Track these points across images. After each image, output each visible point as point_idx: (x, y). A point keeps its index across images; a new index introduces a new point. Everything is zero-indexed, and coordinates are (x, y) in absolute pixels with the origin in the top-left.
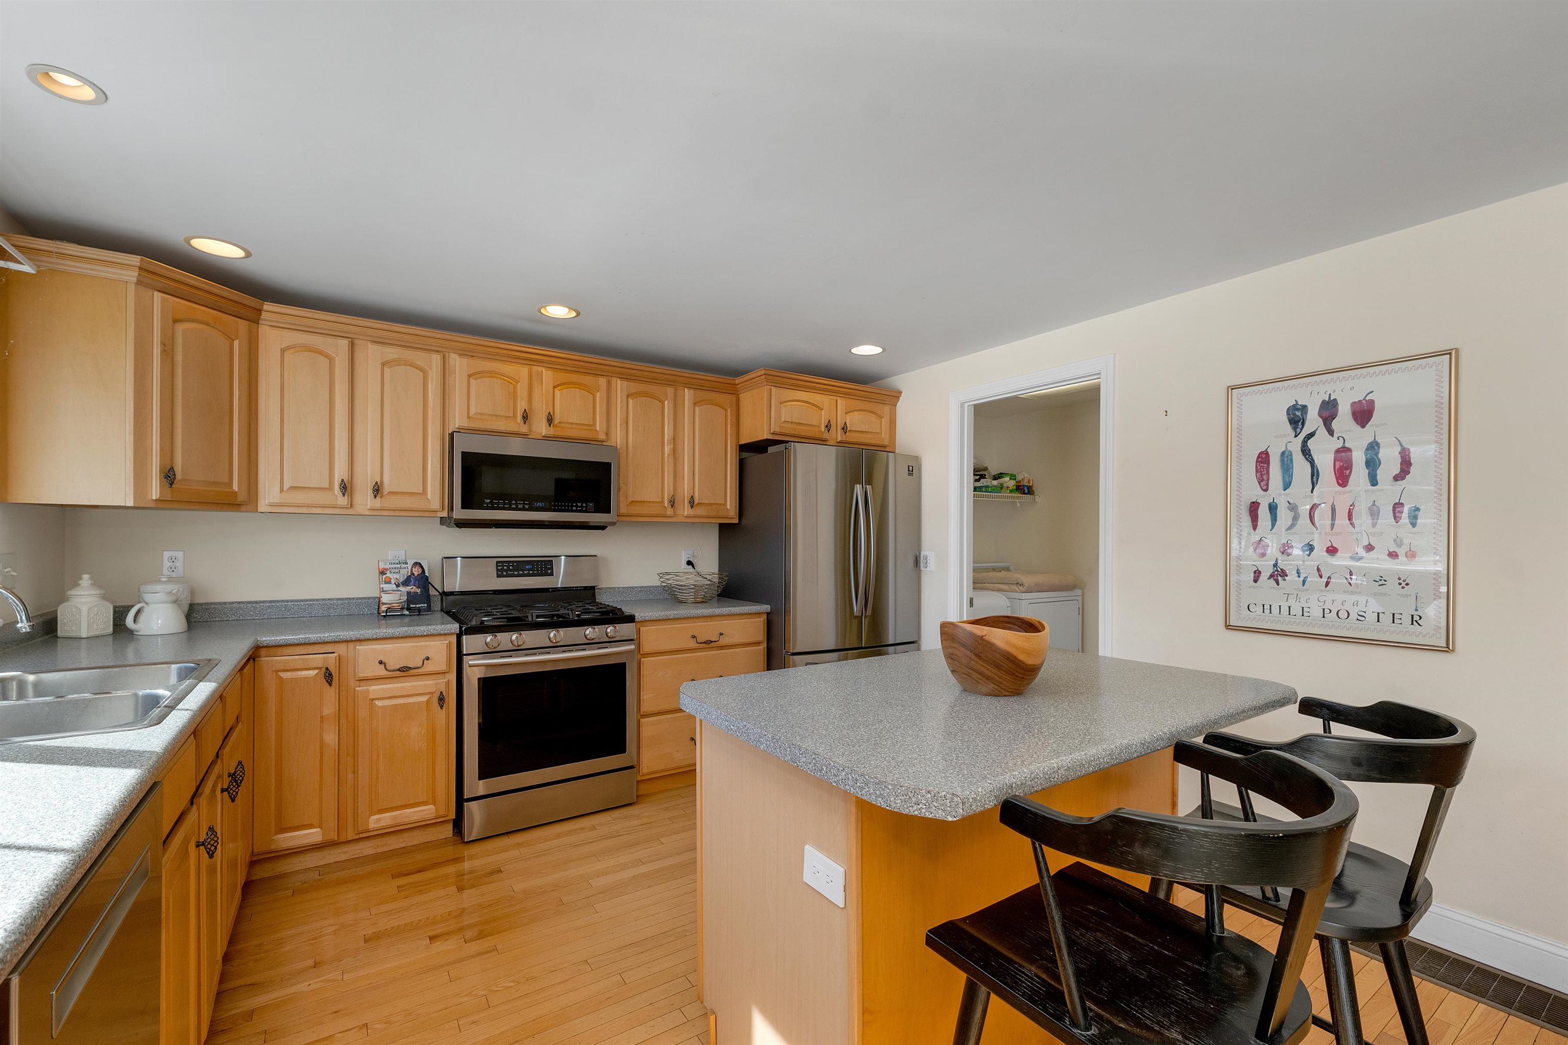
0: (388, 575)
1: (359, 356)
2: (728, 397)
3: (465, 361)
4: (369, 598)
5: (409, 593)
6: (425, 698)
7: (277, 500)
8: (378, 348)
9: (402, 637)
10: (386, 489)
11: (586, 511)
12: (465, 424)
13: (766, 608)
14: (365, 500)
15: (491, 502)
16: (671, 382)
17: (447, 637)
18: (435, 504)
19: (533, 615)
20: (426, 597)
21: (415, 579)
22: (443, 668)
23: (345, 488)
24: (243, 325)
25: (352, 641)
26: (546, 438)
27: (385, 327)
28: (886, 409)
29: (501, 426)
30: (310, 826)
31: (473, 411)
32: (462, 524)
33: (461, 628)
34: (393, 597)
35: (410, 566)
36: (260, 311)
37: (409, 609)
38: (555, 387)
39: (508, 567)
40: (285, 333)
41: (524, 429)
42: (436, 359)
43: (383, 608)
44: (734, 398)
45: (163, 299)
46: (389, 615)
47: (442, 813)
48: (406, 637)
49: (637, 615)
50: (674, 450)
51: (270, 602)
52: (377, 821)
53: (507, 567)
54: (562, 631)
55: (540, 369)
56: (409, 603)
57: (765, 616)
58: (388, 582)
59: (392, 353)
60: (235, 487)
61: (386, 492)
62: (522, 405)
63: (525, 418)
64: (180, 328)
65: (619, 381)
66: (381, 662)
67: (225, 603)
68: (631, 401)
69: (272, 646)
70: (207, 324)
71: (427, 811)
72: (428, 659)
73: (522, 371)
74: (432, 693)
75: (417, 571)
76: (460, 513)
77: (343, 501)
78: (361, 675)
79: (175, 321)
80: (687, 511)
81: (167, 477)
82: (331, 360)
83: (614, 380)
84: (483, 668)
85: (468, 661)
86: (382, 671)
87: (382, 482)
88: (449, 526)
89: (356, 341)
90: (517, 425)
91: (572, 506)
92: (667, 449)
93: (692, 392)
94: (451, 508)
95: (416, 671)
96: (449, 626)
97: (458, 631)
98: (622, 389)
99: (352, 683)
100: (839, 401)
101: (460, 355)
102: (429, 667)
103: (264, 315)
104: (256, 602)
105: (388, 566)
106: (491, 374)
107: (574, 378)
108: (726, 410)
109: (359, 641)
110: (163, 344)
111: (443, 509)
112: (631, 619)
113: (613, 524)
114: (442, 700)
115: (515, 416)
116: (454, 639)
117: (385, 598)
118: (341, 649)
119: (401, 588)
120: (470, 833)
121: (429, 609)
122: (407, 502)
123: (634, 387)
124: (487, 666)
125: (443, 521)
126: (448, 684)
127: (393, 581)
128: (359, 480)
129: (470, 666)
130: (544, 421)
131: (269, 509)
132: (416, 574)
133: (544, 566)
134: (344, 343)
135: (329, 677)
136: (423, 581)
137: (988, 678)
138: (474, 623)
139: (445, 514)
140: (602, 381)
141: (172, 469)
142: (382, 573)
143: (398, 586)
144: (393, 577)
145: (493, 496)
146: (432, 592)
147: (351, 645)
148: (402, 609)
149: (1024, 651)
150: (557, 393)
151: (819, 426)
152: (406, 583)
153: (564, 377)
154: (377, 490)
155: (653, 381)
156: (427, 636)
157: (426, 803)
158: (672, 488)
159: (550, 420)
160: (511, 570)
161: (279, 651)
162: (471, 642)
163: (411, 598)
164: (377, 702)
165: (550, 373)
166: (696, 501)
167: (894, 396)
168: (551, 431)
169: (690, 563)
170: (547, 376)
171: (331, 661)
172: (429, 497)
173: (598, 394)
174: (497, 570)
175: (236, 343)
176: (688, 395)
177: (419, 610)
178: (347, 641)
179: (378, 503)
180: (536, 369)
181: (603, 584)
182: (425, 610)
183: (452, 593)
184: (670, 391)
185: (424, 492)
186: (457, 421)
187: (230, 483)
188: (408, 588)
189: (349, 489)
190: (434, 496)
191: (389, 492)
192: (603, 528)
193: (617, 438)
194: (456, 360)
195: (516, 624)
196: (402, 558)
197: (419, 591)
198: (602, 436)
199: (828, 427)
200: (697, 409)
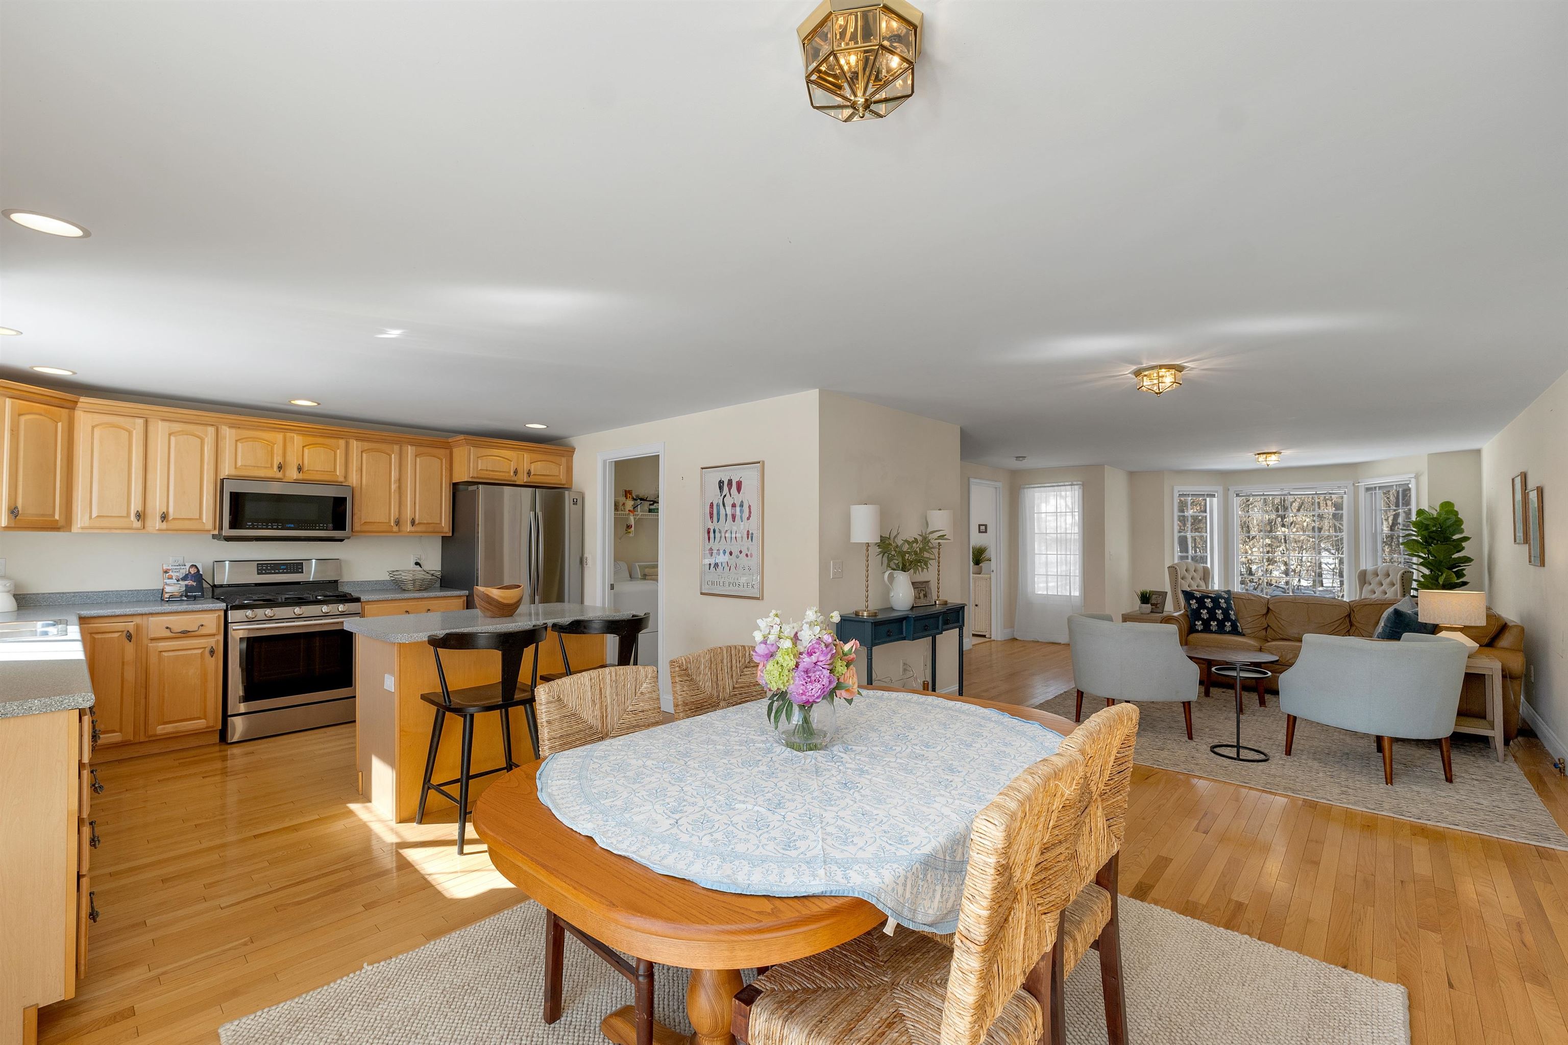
0: (170, 573)
1: (151, 428)
2: (442, 451)
3: (233, 431)
4: (154, 590)
5: (186, 586)
6: (200, 651)
7: (87, 524)
8: (167, 424)
9: (183, 612)
10: (171, 516)
11: (326, 530)
12: (233, 472)
13: (466, 592)
14: (154, 523)
15: (252, 524)
16: (399, 442)
17: (217, 612)
18: (209, 526)
19: (281, 598)
20: (200, 587)
21: (192, 576)
22: (214, 631)
23: (140, 516)
24: (64, 412)
25: (146, 614)
26: (297, 482)
27: (172, 411)
28: (564, 460)
29: (262, 473)
30: (113, 731)
31: (239, 464)
32: (228, 539)
33: (227, 606)
34: (174, 588)
35: (187, 567)
36: (76, 402)
37: (186, 596)
38: (303, 447)
39: (267, 567)
40: (96, 416)
41: (279, 475)
42: (211, 430)
43: (167, 596)
44: (448, 451)
45: (12, 403)
46: (172, 600)
47: (211, 724)
48: (186, 612)
49: (362, 597)
50: (400, 487)
51: (75, 593)
52: (161, 729)
53: (264, 567)
54: (304, 608)
55: (292, 434)
56: (186, 593)
57: (465, 598)
58: (170, 578)
59: (176, 427)
60: (57, 517)
61: (171, 518)
62: (277, 460)
63: (280, 467)
64: (23, 419)
65: (355, 442)
66: (167, 628)
67: (38, 594)
68: (364, 455)
69: (88, 618)
70: (41, 415)
71: (200, 724)
72: (202, 625)
73: (279, 437)
74: (205, 648)
75: (193, 571)
76: (227, 532)
77: (138, 524)
78: (152, 636)
79: (20, 415)
80: (409, 528)
81: (12, 512)
82: (130, 433)
83: (351, 441)
84: (246, 632)
85: (231, 627)
86: (168, 634)
87: (168, 512)
88: (219, 539)
89: (149, 419)
90: (274, 473)
91: (316, 526)
92: (393, 487)
93: (414, 448)
94: (221, 528)
95: (193, 633)
96: (218, 605)
97: (225, 608)
98: (357, 447)
99: (145, 641)
100: (525, 456)
101: (229, 427)
102: (204, 631)
103: (79, 405)
104: (63, 593)
105: (170, 567)
106: (254, 439)
107: (320, 440)
108: (441, 460)
109: (151, 614)
110: (12, 430)
111: (215, 529)
112: (357, 600)
113: (349, 538)
114: (212, 652)
115: (272, 467)
116: (222, 613)
117: (168, 589)
118: (138, 620)
119: (181, 582)
120: (233, 736)
121: (202, 596)
122: (187, 525)
123: (367, 445)
124: (249, 629)
125: (214, 537)
126: (218, 641)
127: (174, 578)
128: (149, 510)
129: (234, 630)
130: (295, 469)
131: (80, 531)
132: (192, 572)
133: (296, 566)
134: (140, 422)
135: (129, 637)
136: (198, 577)
137: (488, 609)
138: (237, 603)
139: (216, 532)
140: (342, 442)
141: (16, 508)
142: (166, 572)
143: (178, 581)
144: (174, 575)
145: (253, 521)
146: (205, 585)
147: (145, 618)
148: (182, 596)
149: (504, 598)
150: (306, 450)
151: (509, 472)
152: (185, 578)
153: (311, 440)
154: (164, 517)
155: (383, 441)
156: (202, 611)
157: (199, 718)
158: (397, 514)
159: (300, 469)
160: (269, 570)
161: (92, 621)
162: (233, 615)
163: (188, 588)
164: (163, 653)
165: (300, 438)
166: (417, 522)
167: (571, 450)
168: (301, 476)
169: (417, 564)
170: (297, 440)
171: (131, 626)
172: (204, 521)
173: (338, 451)
174: (258, 570)
175: (60, 424)
176: (410, 450)
177: (195, 597)
178: (142, 615)
179: (164, 525)
180: (289, 435)
181: (346, 578)
182: (199, 597)
183: (221, 586)
184: (396, 448)
185: (201, 517)
186: (227, 470)
187: (53, 515)
188: (186, 582)
189: (142, 517)
190: (207, 519)
191: (173, 519)
192: (342, 540)
193: (354, 480)
194: (226, 431)
195: (270, 603)
196: (181, 562)
197: (195, 584)
198: (341, 479)
199: (516, 472)
200: (418, 459)
